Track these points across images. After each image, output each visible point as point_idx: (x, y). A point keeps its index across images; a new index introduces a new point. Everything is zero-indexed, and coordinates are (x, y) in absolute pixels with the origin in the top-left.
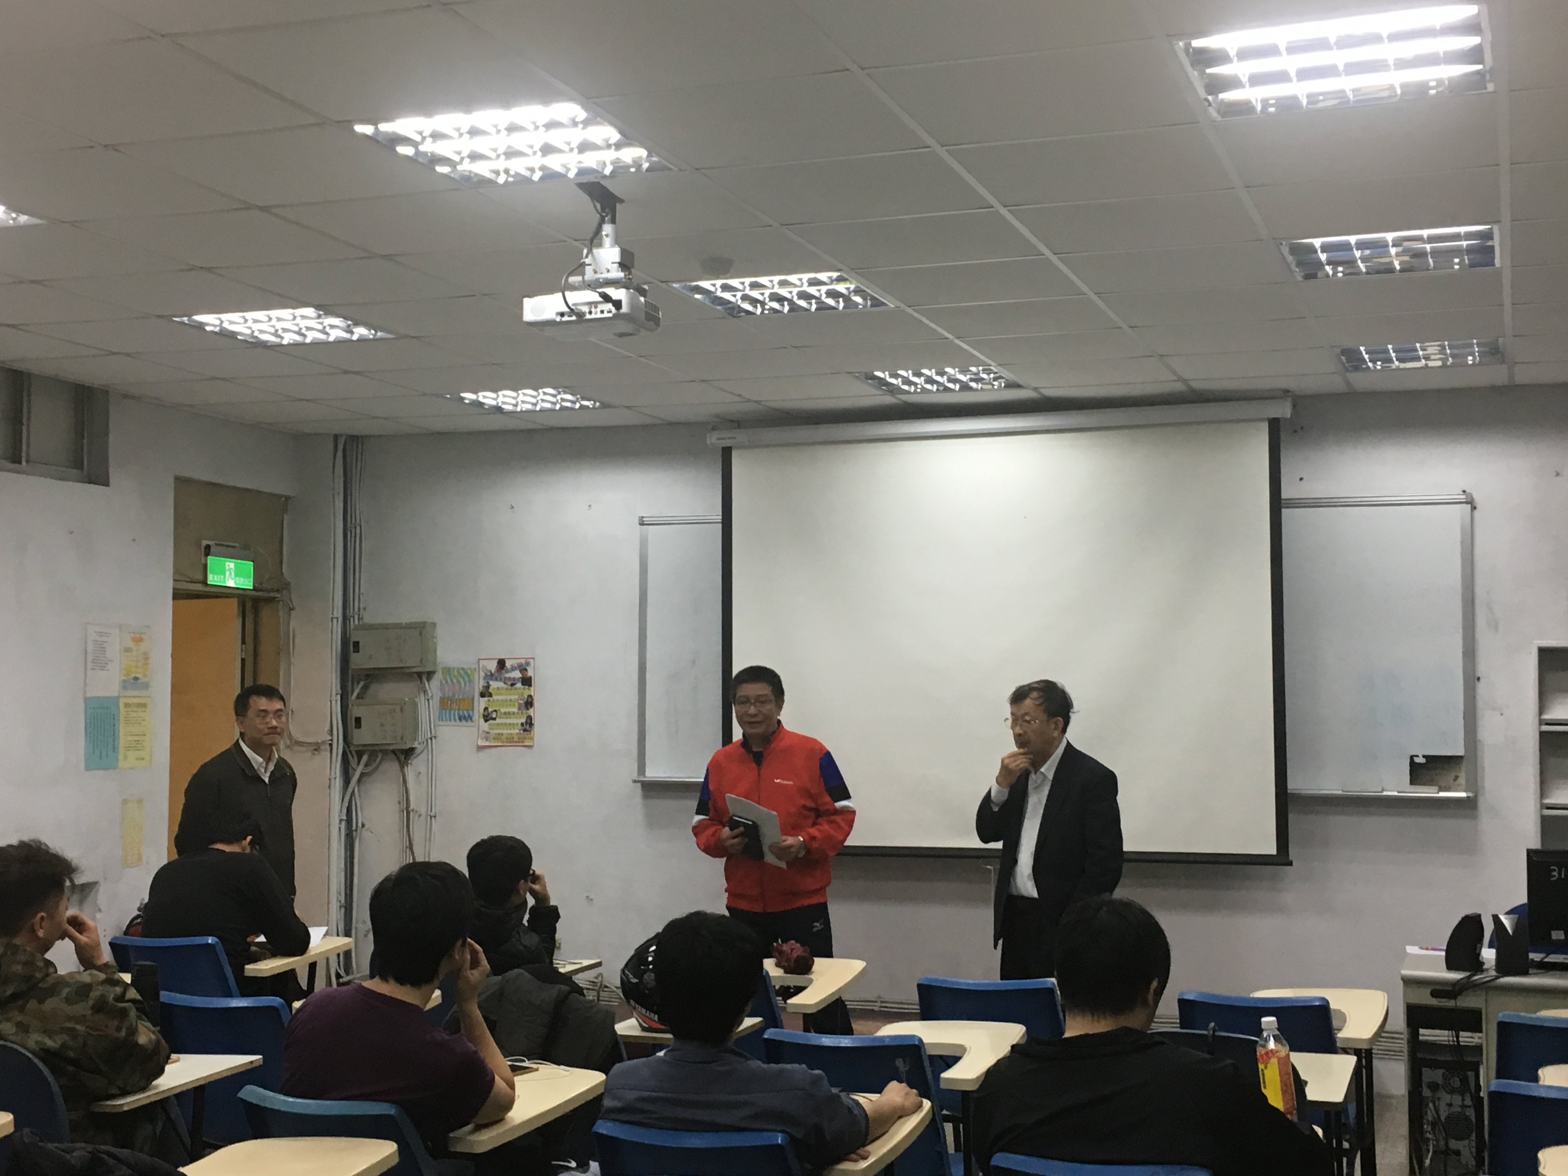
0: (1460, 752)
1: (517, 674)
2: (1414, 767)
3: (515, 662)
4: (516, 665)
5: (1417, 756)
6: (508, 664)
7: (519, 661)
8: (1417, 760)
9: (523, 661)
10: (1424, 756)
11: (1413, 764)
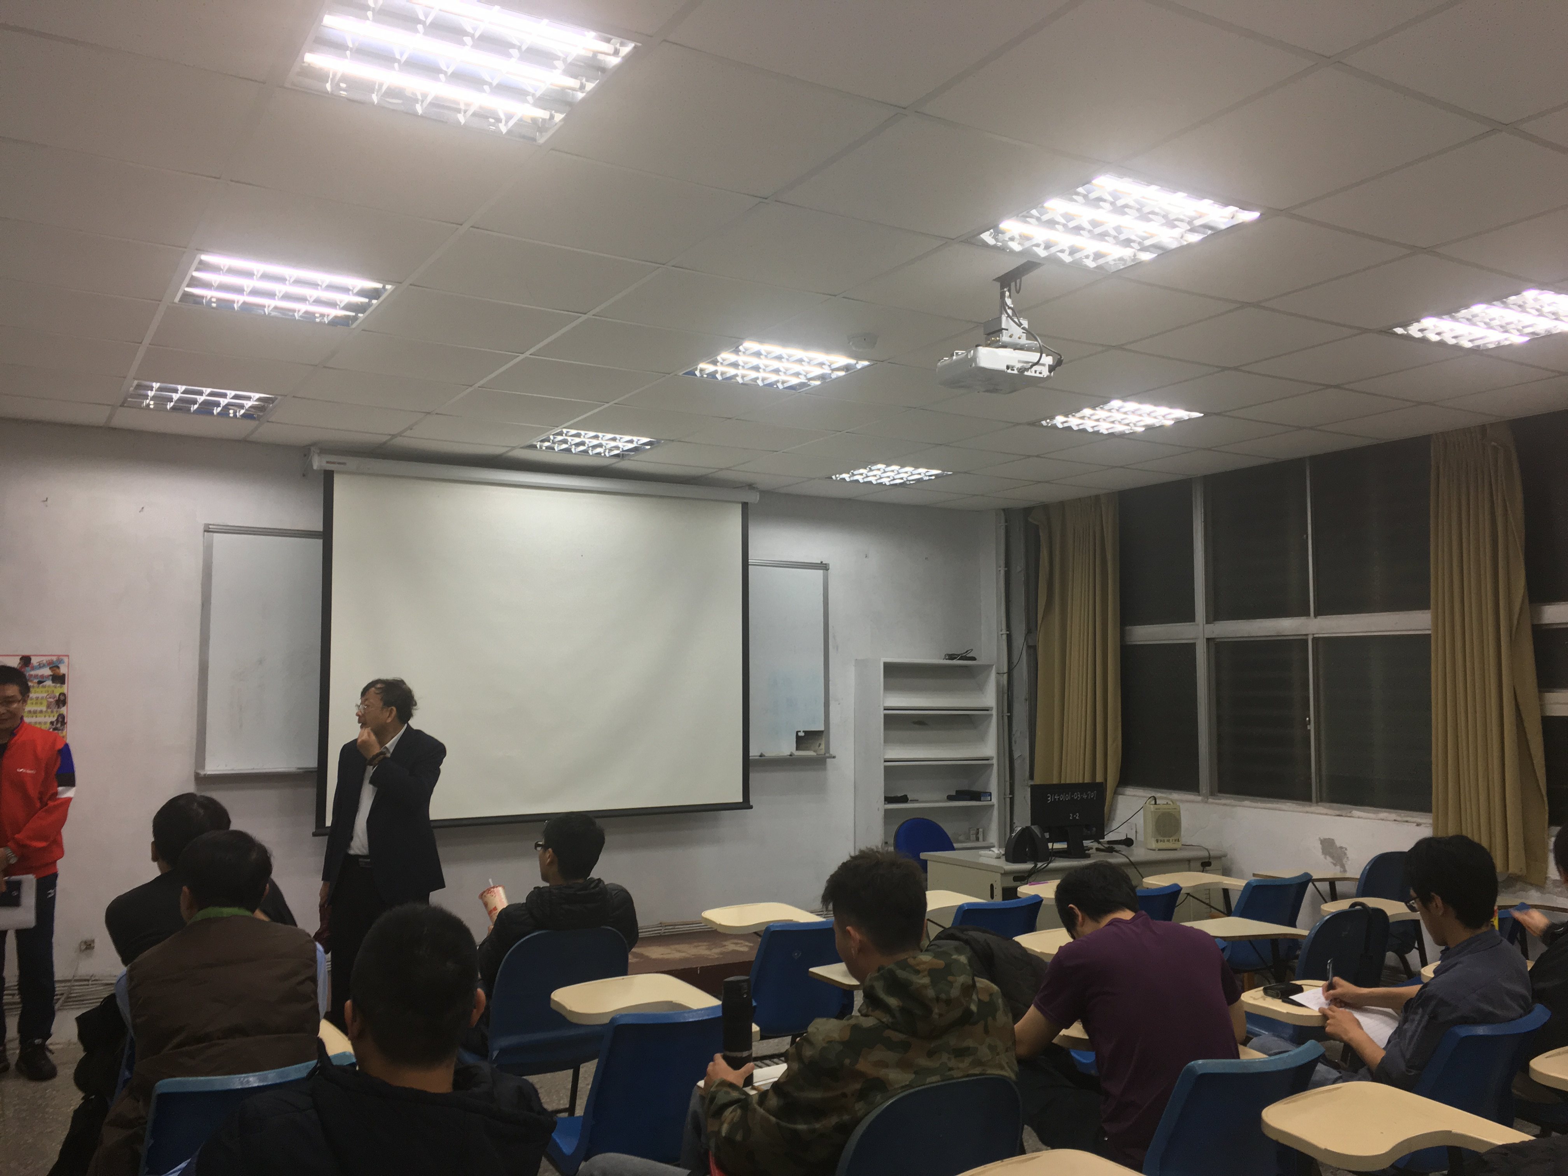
0: (822, 728)
1: (47, 672)
2: (798, 738)
3: (45, 660)
4: (45, 662)
5: (800, 731)
6: (35, 661)
7: (49, 658)
8: (800, 734)
9: (54, 659)
10: (803, 732)
11: (798, 737)
